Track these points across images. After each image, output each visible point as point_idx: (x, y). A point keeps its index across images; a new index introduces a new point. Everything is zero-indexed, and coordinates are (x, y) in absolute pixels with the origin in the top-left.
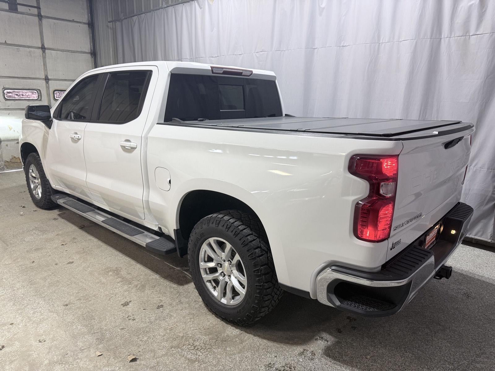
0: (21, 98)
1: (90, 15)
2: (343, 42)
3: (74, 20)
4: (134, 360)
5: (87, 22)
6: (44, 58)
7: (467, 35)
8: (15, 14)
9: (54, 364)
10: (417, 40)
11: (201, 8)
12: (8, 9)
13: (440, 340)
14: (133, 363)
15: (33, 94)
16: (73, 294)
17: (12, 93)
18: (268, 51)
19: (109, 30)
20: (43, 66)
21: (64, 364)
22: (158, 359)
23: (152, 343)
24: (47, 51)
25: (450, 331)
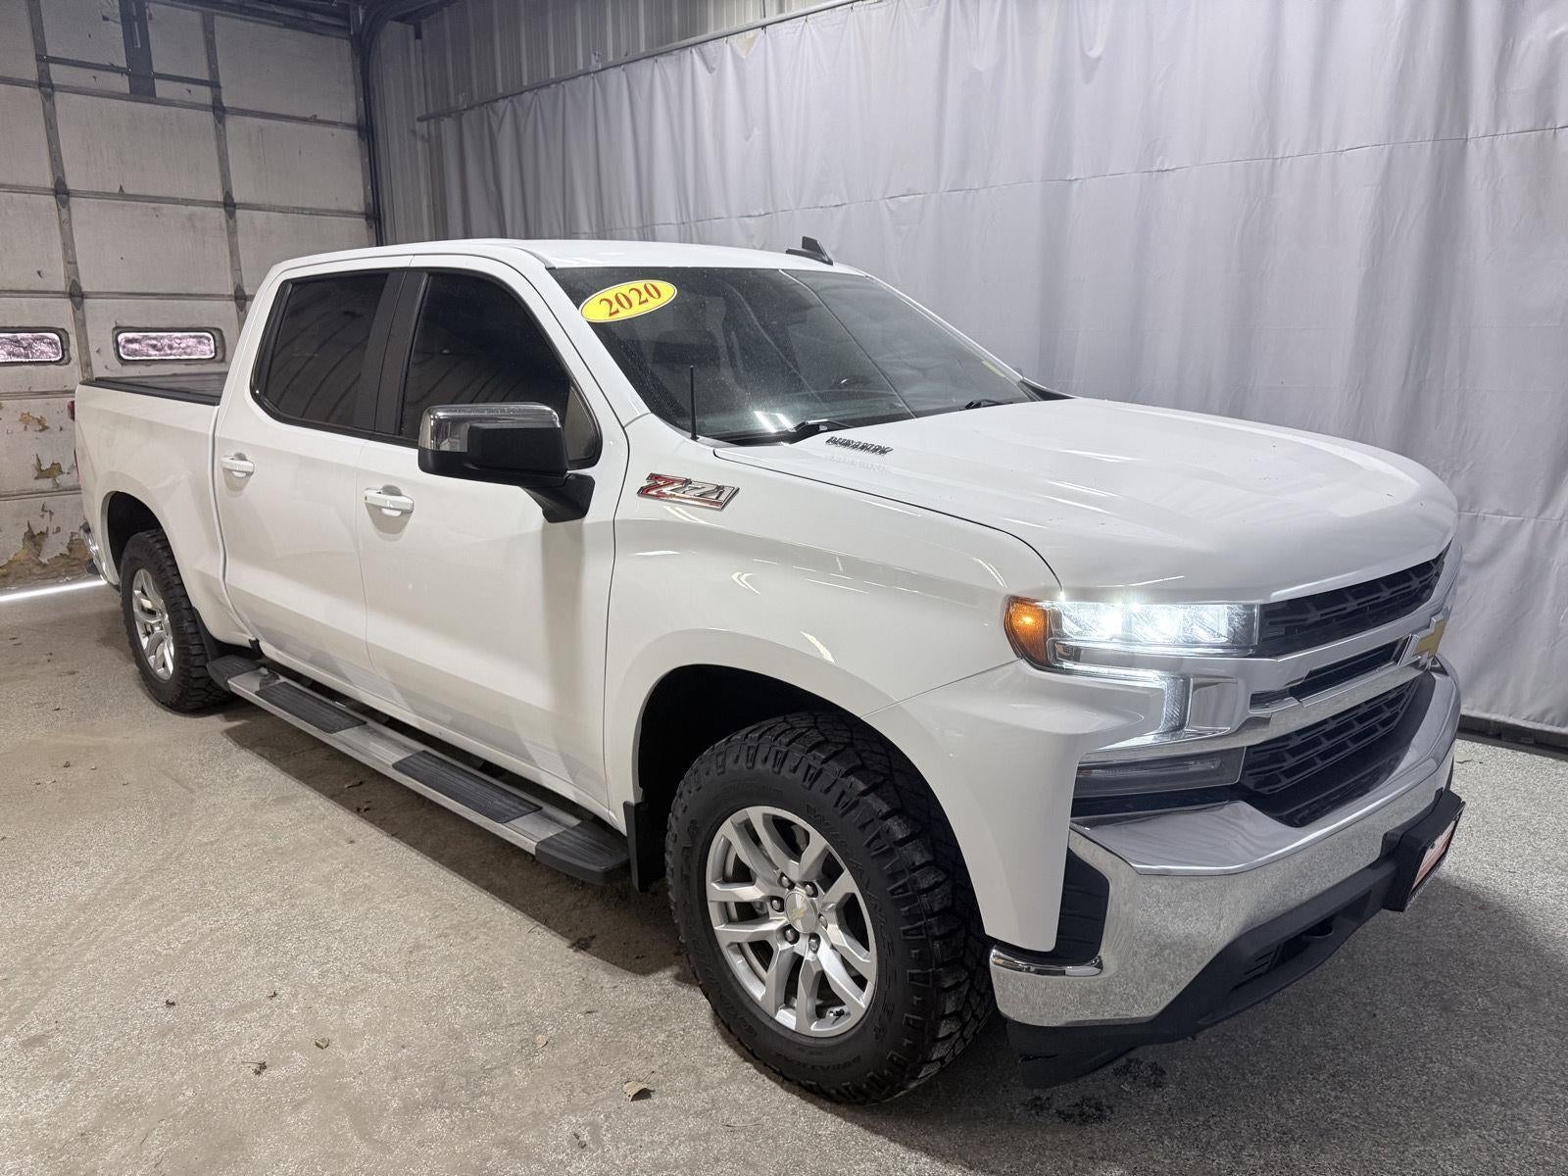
0: (167, 355)
1: (362, 99)
2: (1160, 158)
3: (316, 116)
4: (643, 1094)
5: (355, 122)
6: (232, 232)
7: (1548, 126)
8: (146, 105)
9: (418, 1108)
10: (1393, 148)
11: (710, 70)
12: (128, 91)
13: (1527, 1028)
14: (642, 1104)
15: (199, 343)
16: (421, 919)
17: (140, 343)
18: (925, 193)
19: (419, 143)
20: (228, 258)
21: (447, 1108)
22: (712, 1092)
23: (683, 1050)
24: (239, 213)
25: (1553, 1003)
